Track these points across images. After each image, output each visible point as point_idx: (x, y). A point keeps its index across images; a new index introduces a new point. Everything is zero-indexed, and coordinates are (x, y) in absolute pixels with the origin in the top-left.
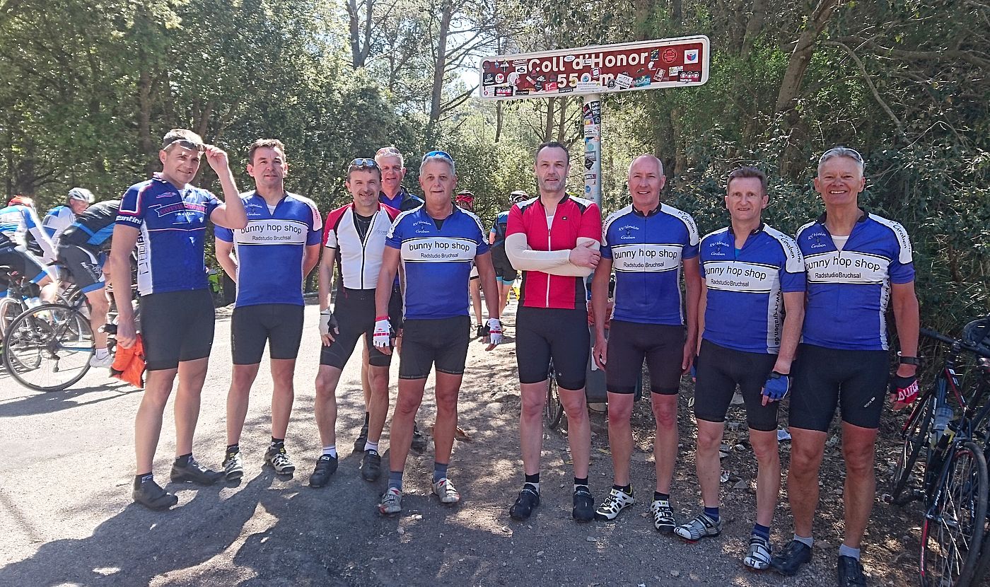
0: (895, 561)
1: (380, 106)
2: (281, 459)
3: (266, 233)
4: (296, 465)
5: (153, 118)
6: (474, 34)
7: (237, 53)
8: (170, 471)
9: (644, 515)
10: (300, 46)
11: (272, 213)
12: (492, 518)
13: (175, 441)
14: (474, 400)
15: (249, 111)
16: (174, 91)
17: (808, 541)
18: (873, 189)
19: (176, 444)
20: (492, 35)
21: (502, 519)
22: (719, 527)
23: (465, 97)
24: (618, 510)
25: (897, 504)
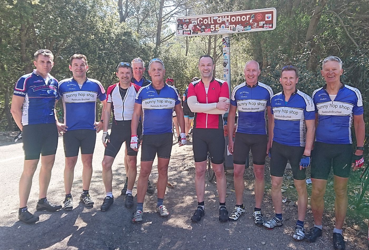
0: (357, 235)
1: (133, 39)
2: (87, 199)
3: (78, 97)
4: (94, 201)
5: (27, 46)
6: (175, 7)
7: (66, 16)
8: (36, 206)
9: (250, 218)
10: (95, 12)
11: (81, 88)
12: (183, 222)
13: (39, 192)
14: (175, 170)
15: (72, 42)
16: (37, 33)
17: (320, 227)
18: (347, 74)
19: (39, 193)
20: (183, 8)
21: (188, 222)
22: (282, 222)
23: (171, 36)
24: (238, 216)
25: (358, 209)
